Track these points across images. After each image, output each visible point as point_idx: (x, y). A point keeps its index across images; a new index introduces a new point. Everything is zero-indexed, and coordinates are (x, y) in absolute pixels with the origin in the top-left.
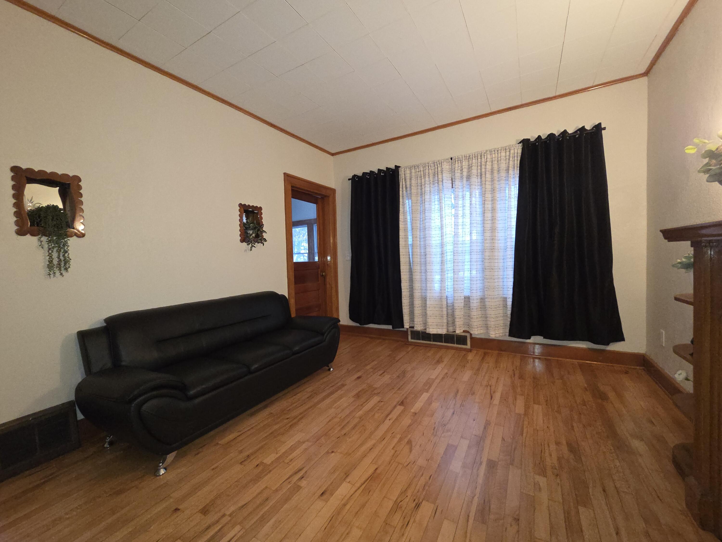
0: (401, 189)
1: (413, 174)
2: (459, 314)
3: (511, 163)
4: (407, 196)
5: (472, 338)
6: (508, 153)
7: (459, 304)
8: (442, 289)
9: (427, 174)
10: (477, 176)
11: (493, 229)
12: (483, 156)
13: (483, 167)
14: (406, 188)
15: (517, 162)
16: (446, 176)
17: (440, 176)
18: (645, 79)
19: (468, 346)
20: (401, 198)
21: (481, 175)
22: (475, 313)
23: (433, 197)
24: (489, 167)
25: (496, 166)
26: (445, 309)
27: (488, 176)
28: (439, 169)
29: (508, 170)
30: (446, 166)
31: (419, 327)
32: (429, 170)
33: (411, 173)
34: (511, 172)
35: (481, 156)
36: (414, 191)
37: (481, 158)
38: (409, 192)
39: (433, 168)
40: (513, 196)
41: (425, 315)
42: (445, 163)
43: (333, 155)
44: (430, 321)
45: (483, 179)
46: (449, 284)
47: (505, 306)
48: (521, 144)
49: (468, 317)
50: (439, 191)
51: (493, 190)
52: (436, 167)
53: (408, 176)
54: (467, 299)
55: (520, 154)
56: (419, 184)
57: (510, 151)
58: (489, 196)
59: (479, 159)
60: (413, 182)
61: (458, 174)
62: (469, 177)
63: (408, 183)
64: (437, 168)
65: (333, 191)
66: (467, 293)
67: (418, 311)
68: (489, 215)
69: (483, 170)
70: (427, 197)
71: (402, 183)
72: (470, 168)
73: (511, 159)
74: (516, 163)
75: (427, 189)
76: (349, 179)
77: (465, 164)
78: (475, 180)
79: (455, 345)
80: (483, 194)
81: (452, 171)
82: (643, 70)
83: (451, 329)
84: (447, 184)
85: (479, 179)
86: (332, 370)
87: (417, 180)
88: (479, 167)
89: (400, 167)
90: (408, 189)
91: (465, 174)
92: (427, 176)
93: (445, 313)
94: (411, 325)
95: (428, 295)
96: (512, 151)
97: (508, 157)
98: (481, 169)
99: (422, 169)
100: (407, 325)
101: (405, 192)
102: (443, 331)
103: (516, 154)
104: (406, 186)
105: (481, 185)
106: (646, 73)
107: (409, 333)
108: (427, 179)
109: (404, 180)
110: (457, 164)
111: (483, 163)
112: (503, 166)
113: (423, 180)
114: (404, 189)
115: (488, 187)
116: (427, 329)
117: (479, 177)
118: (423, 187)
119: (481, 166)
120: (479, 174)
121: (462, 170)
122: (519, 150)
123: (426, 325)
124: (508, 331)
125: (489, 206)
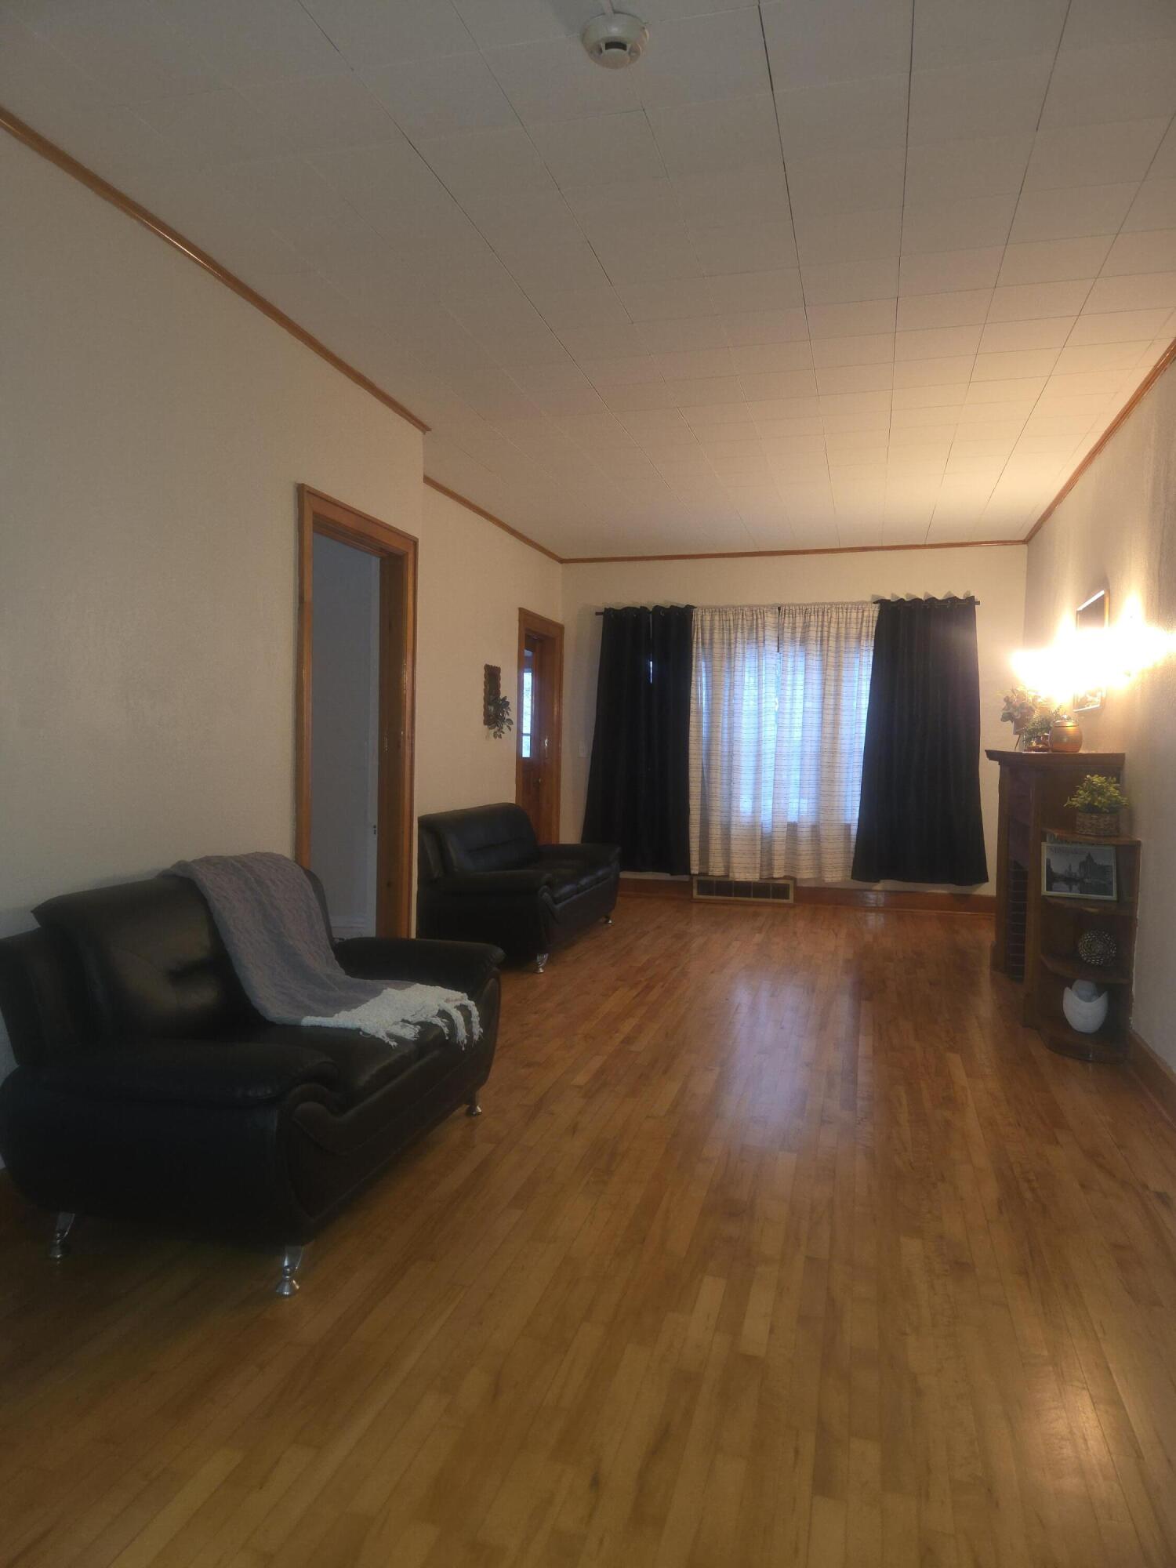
0: (695, 645)
1: (717, 623)
2: (779, 848)
3: (864, 630)
4: (705, 658)
5: (796, 888)
6: (860, 615)
7: (781, 834)
8: (756, 811)
9: (740, 626)
10: (816, 641)
11: (836, 724)
12: (826, 614)
13: (826, 629)
14: (703, 644)
15: (872, 630)
16: (770, 634)
17: (761, 634)
18: (1024, 547)
19: (791, 900)
20: (694, 659)
21: (822, 640)
22: (805, 847)
23: (747, 664)
24: (833, 631)
25: (843, 631)
26: (759, 843)
27: (832, 643)
28: (760, 621)
29: (859, 638)
30: (770, 619)
31: (717, 869)
32: (743, 619)
33: (712, 620)
34: (863, 642)
35: (823, 613)
36: (717, 650)
37: (823, 615)
38: (707, 651)
39: (749, 618)
40: (864, 677)
41: (727, 852)
42: (769, 615)
43: (562, 561)
44: (736, 860)
45: (825, 646)
46: (768, 804)
47: (848, 836)
48: (878, 605)
49: (793, 852)
50: (759, 657)
51: (838, 666)
52: (755, 617)
53: (707, 624)
54: (793, 828)
55: (876, 619)
56: (725, 641)
57: (863, 612)
58: (831, 672)
59: (820, 617)
60: (716, 636)
61: (787, 635)
62: (804, 641)
63: (707, 636)
64: (757, 619)
65: (560, 628)
66: (792, 817)
67: (716, 846)
68: (830, 701)
69: (826, 634)
70: (738, 664)
71: (697, 636)
72: (806, 627)
73: (864, 624)
74: (870, 630)
75: (739, 650)
76: (597, 614)
77: (799, 620)
78: (814, 648)
79: (770, 900)
80: (824, 670)
81: (780, 628)
82: (1023, 536)
83: (765, 874)
84: (771, 646)
85: (819, 646)
86: (610, 922)
87: (723, 633)
88: (820, 629)
89: (694, 607)
90: (707, 646)
91: (798, 635)
92: (740, 630)
93: (759, 848)
94: (704, 871)
95: (734, 819)
96: (866, 614)
97: (860, 621)
98: (822, 631)
99: (732, 618)
100: (695, 869)
101: (700, 650)
102: (753, 876)
103: (871, 618)
104: (703, 639)
105: (822, 655)
106: (1026, 542)
107: (695, 885)
108: (739, 635)
109: (700, 630)
110: (787, 619)
111: (826, 624)
112: (853, 631)
113: (733, 636)
114: (700, 645)
115: (831, 660)
116: (731, 874)
117: (819, 643)
118: (733, 646)
119: (822, 626)
120: (819, 639)
121: (794, 628)
122: (873, 612)
123: (728, 867)
124: (850, 874)
125: (831, 688)
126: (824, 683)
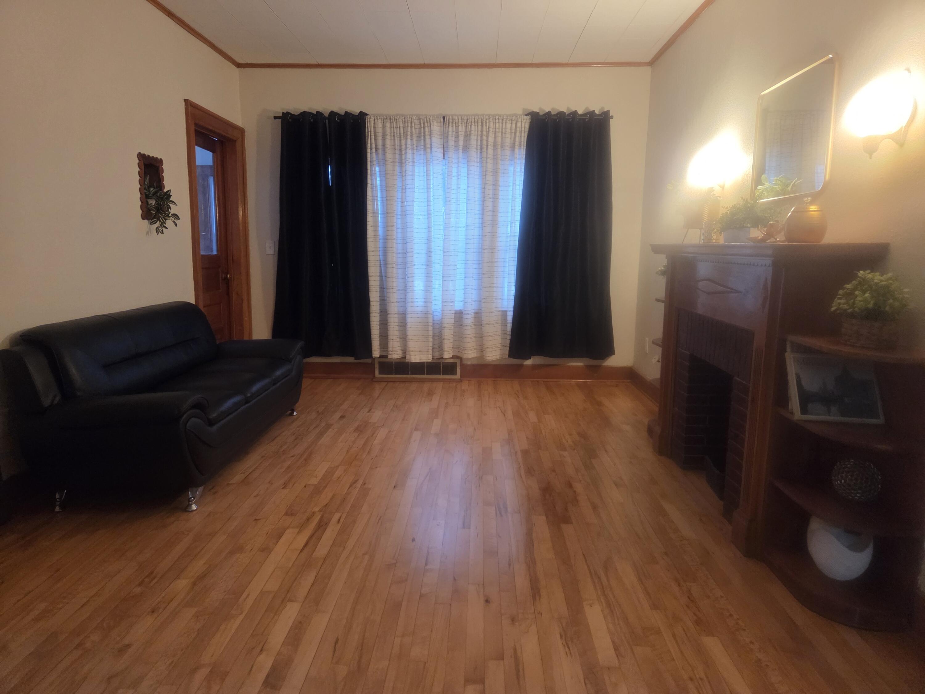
0: (369, 150)
1: (388, 130)
2: (448, 333)
3: (517, 139)
4: (379, 163)
5: (462, 365)
6: (514, 126)
7: (449, 321)
8: (428, 300)
9: (409, 133)
10: (477, 149)
11: (494, 224)
12: (484, 124)
13: (485, 138)
14: (376, 149)
15: (524, 140)
16: (436, 141)
17: (428, 141)
18: (648, 69)
19: (458, 376)
20: (369, 163)
21: (481, 149)
22: (470, 332)
23: (417, 170)
24: (491, 140)
25: (499, 140)
26: (431, 329)
27: (490, 151)
28: (427, 129)
29: (513, 147)
30: (436, 128)
31: (395, 354)
32: (411, 127)
33: (384, 127)
34: (517, 151)
35: (482, 123)
36: (389, 156)
37: (482, 126)
38: (381, 156)
39: (417, 126)
40: (518, 183)
41: (404, 338)
42: (435, 123)
43: (239, 65)
44: (412, 345)
45: (484, 154)
46: (437, 293)
47: (504, 321)
48: (529, 117)
49: (459, 336)
50: (427, 163)
51: (496, 172)
52: (422, 125)
53: (380, 131)
54: (459, 315)
55: (527, 130)
56: (397, 147)
57: (516, 123)
58: (490, 178)
59: (480, 127)
60: (388, 142)
61: (452, 143)
62: (466, 148)
63: (380, 142)
64: (424, 128)
65: (242, 131)
66: (458, 306)
67: (394, 332)
68: (489, 204)
69: (485, 143)
70: (409, 168)
71: (370, 142)
72: (468, 136)
73: (518, 134)
74: (523, 140)
75: (409, 156)
76: (275, 118)
77: (462, 129)
78: (474, 154)
79: (441, 377)
80: (483, 175)
81: (444, 136)
82: (648, 59)
83: (437, 355)
84: (438, 152)
85: (479, 153)
86: (295, 414)
87: (394, 139)
88: (479, 138)
89: (367, 115)
90: (380, 152)
91: (461, 143)
92: (409, 137)
93: (431, 333)
94: (384, 354)
95: (409, 309)
96: (519, 125)
97: (513, 131)
98: (481, 140)
99: (401, 125)
100: (376, 353)
101: (374, 155)
102: (426, 358)
103: (523, 129)
104: (376, 146)
105: (481, 162)
106: (652, 63)
107: (377, 366)
108: (409, 141)
109: (373, 137)
110: (450, 128)
111: (485, 133)
112: (508, 141)
113: (403, 142)
114: (374, 150)
115: (490, 166)
116: (408, 357)
117: (479, 151)
118: (403, 152)
119: (482, 136)
120: (479, 147)
121: (457, 136)
122: (525, 124)
123: (405, 351)
124: (507, 352)
125: (490, 192)
126: (484, 188)
